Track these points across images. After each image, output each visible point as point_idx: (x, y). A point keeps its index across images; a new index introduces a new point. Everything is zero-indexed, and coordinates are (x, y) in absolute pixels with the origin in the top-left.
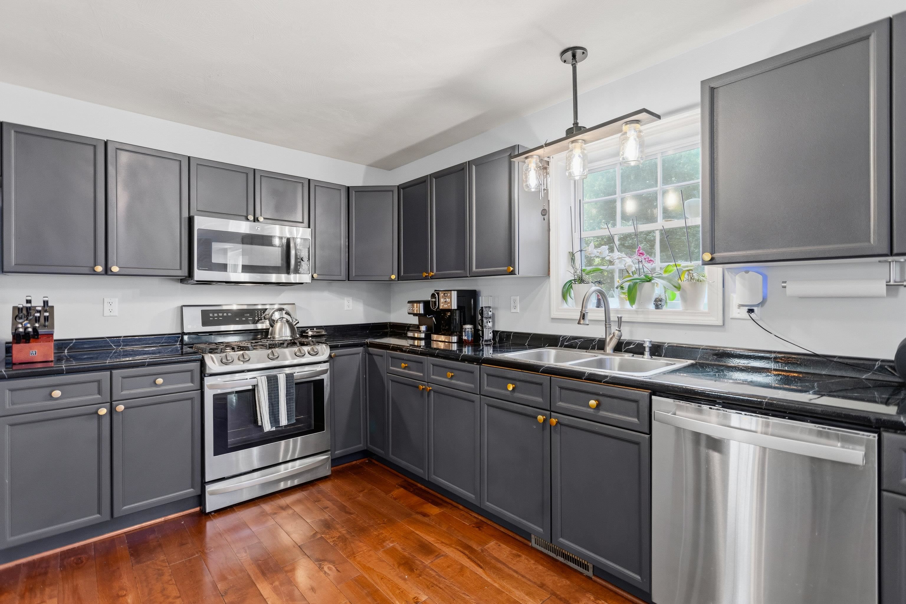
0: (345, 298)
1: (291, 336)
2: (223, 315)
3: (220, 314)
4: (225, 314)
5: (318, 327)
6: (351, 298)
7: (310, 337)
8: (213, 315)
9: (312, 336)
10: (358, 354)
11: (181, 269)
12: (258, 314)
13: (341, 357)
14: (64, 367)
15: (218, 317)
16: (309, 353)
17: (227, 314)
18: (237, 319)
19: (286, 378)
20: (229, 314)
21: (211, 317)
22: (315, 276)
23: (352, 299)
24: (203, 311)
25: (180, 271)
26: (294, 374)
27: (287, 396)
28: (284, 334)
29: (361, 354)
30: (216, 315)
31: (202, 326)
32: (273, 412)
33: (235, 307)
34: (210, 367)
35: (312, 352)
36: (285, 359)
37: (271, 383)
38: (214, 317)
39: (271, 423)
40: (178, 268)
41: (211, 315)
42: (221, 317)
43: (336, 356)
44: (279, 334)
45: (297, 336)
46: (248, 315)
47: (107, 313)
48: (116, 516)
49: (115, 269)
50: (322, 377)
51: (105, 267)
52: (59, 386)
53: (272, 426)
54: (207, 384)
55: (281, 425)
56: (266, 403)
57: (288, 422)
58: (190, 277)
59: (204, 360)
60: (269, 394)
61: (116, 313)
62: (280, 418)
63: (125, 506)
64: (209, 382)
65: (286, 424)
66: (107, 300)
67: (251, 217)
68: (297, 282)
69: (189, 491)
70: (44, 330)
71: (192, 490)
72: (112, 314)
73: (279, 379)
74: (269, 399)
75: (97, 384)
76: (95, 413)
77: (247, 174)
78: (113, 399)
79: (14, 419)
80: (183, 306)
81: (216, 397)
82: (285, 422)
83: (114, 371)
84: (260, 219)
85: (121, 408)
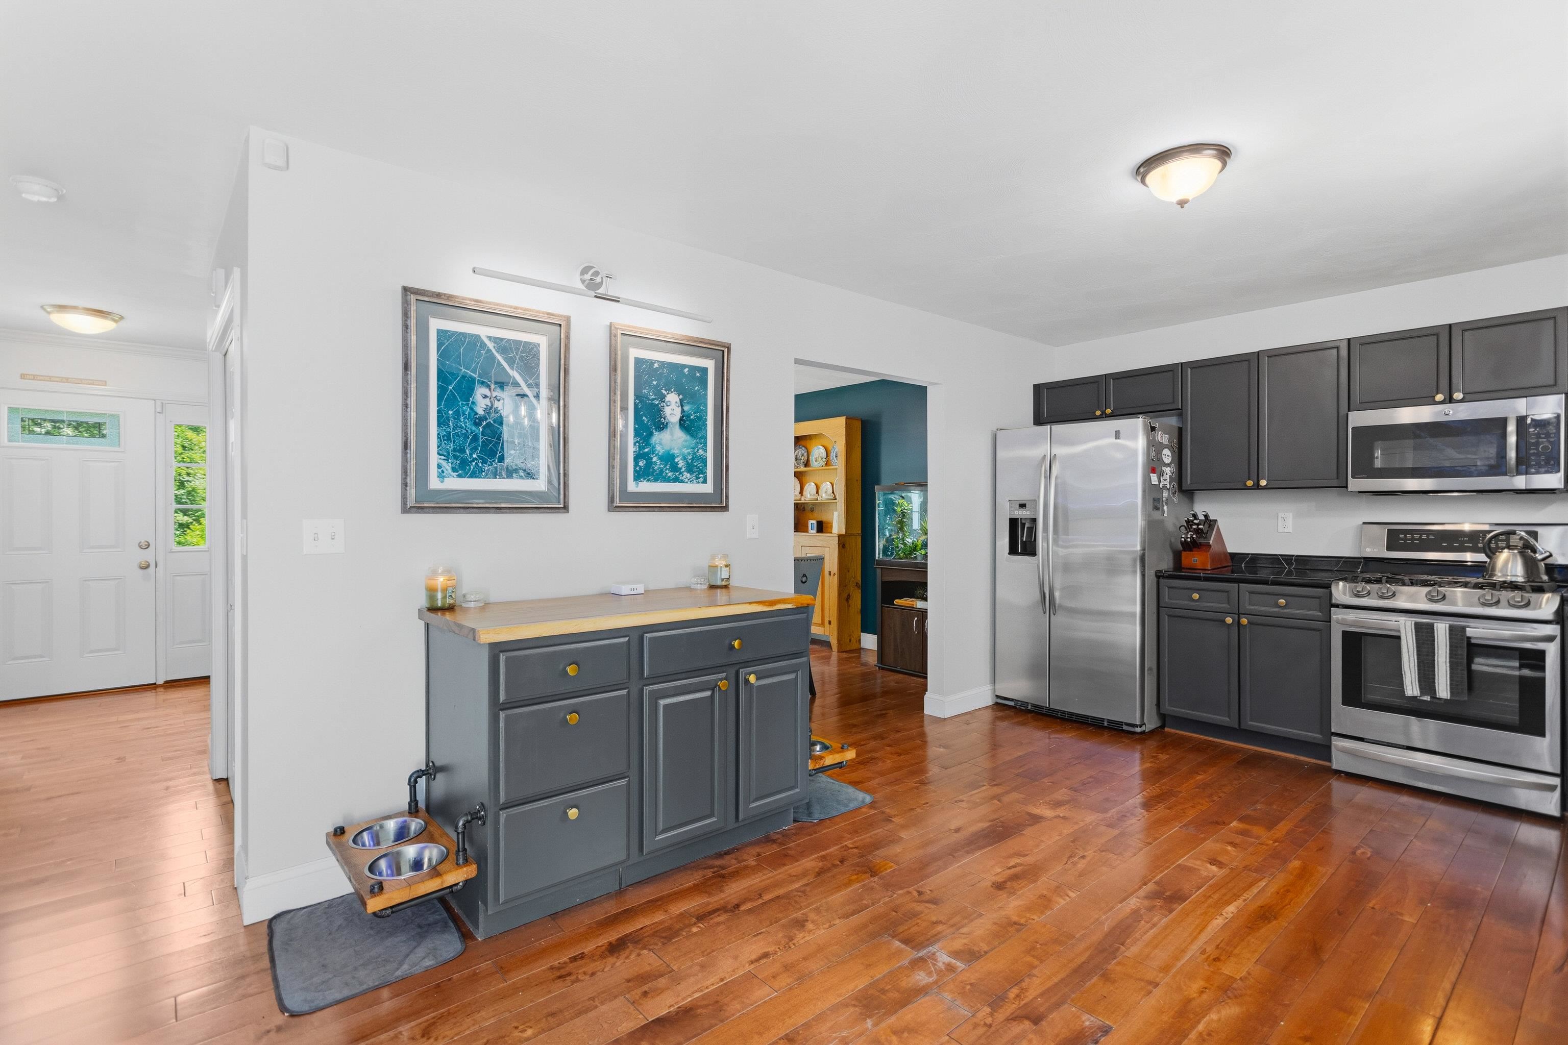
1: (1524, 577)
3: (1417, 537)
4: (1424, 537)
8: (1405, 536)
11: (1337, 479)
12: (1481, 538)
14: (1202, 575)
15: (1420, 539)
16: (1508, 602)
17: (1428, 537)
18: (1445, 544)
19: (1451, 632)
20: (1431, 537)
21: (1402, 539)
24: (1390, 532)
25: (1337, 481)
26: (1467, 629)
27: (1451, 657)
30: (1409, 536)
31: (1388, 551)
32: (1424, 674)
34: (1336, 598)
35: (1512, 601)
36: (1454, 603)
37: (1422, 632)
38: (1405, 540)
39: (1421, 689)
40: (1335, 476)
41: (1402, 536)
42: (1409, 539)
45: (1541, 578)
46: (1466, 539)
47: (1281, 529)
48: (1243, 727)
49: (1263, 483)
50: (1540, 646)
51: (1256, 481)
52: (1199, 590)
53: (1422, 694)
54: (1334, 617)
55: (1438, 697)
56: (1412, 659)
57: (1451, 696)
58: (1347, 487)
59: (1330, 587)
60: (1418, 647)
61: (1290, 529)
62: (1436, 685)
63: (1251, 721)
64: (1337, 615)
65: (1449, 698)
66: (1280, 515)
67: (1439, 397)
68: (1528, 488)
69: (1315, 736)
70: (1202, 541)
71: (1320, 736)
72: (1286, 530)
73: (1435, 629)
74: (1418, 655)
75: (1226, 594)
76: (1224, 621)
77: (1437, 335)
78: (1240, 612)
79: (1171, 611)
80: (1364, 523)
81: (1345, 633)
82: (1446, 693)
83: (1241, 585)
84: (1458, 396)
85: (1244, 621)
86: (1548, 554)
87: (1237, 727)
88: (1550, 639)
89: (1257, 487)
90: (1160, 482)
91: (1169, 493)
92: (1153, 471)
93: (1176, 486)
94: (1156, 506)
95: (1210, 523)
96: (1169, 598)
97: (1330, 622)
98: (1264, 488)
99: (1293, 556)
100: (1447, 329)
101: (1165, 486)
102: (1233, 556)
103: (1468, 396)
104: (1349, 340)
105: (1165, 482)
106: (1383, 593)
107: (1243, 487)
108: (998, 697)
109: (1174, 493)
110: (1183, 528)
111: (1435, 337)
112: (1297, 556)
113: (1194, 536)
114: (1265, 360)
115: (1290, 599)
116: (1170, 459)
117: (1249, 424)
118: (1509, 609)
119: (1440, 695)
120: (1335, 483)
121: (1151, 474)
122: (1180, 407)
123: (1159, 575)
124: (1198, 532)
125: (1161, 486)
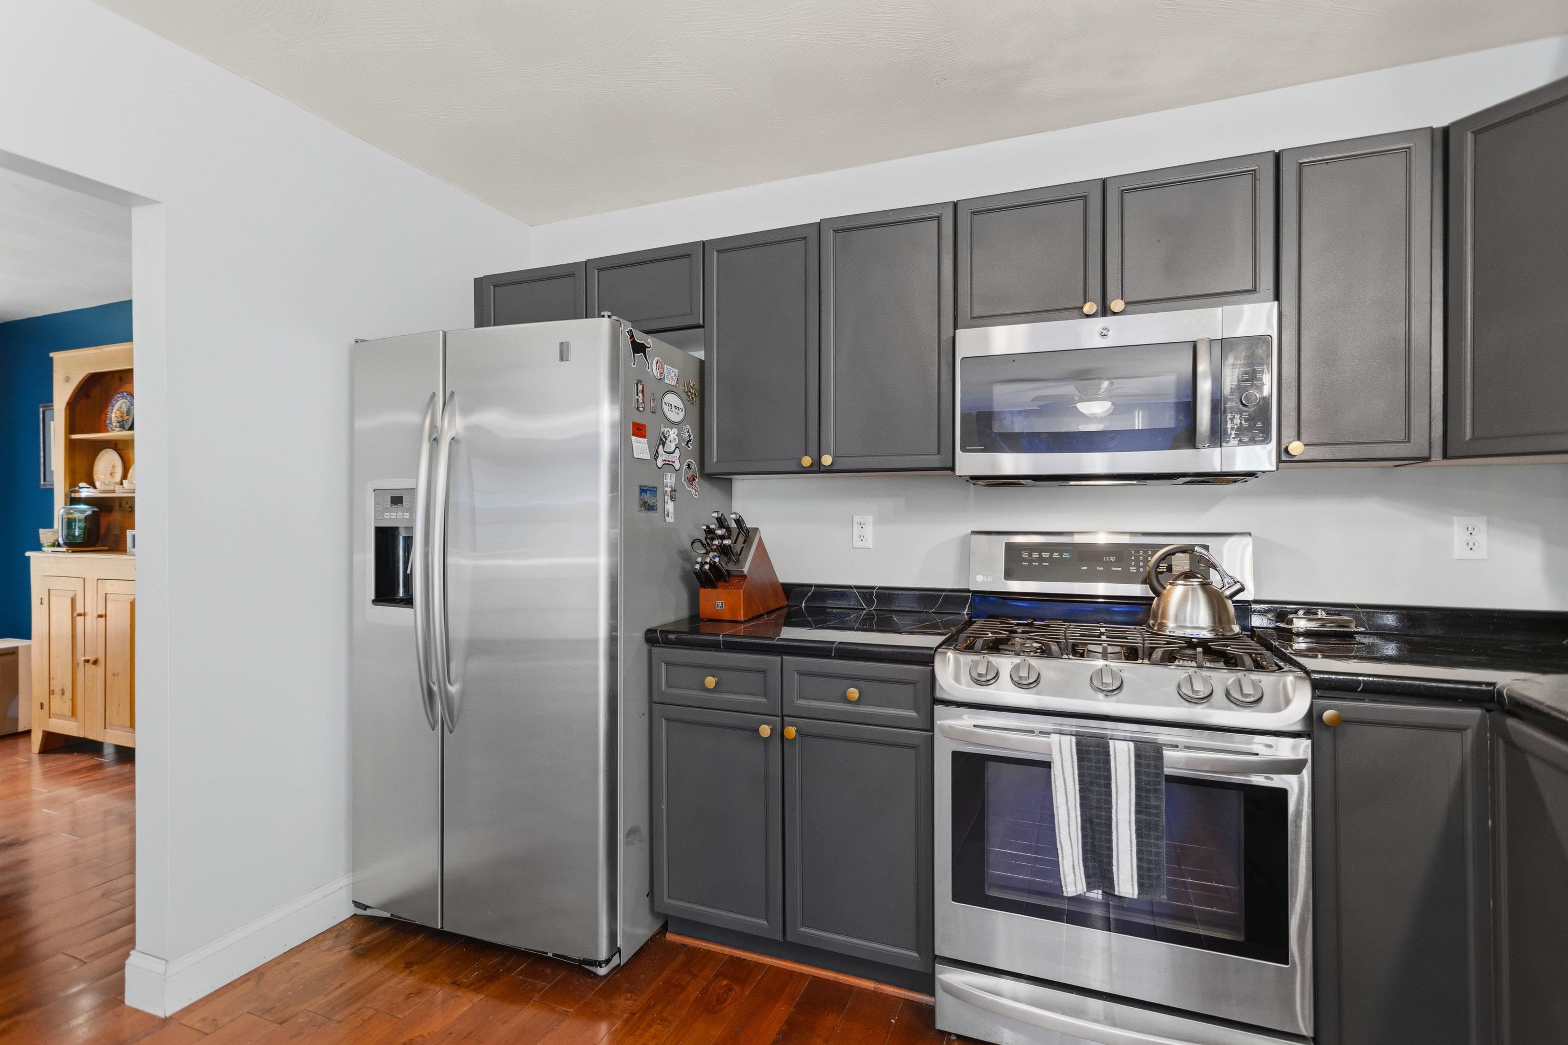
0: (1455, 518)
1: (1213, 630)
2: (1051, 555)
3: (1046, 555)
4: (1056, 555)
5: (1334, 608)
6: (1485, 518)
7: (1299, 634)
8: (1030, 555)
9: (1307, 634)
10: (1461, 729)
11: (939, 453)
12: (1137, 558)
13: (1366, 729)
14: (726, 636)
15: (1041, 559)
16: (1228, 694)
17: (1061, 555)
18: (1084, 568)
19: (1138, 756)
20: (1066, 556)
21: (1025, 560)
22: (1296, 448)
23: (1488, 522)
24: (1010, 547)
25: (937, 457)
26: (1165, 750)
27: (1138, 812)
28: (1191, 621)
29: (1469, 735)
30: (1035, 555)
31: (1005, 579)
32: (1093, 845)
33: (1102, 539)
34: (943, 686)
35: (1235, 694)
37: (1090, 760)
38: (1030, 561)
39: (1088, 876)
40: (936, 451)
41: (1025, 555)
42: (1046, 560)
43: (1342, 722)
44: (1176, 620)
45: (1232, 630)
46: (1113, 559)
47: (857, 543)
48: (789, 938)
49: (827, 460)
50: (1277, 781)
51: (816, 457)
52: (717, 668)
53: (1090, 886)
54: (938, 722)
55: (1116, 893)
56: (1073, 815)
57: (1139, 894)
58: (953, 469)
59: (933, 662)
60: (1081, 790)
61: (869, 543)
62: (1115, 868)
63: (803, 925)
64: (945, 719)
65: (1136, 897)
66: (857, 518)
67: (1089, 308)
68: (1225, 469)
69: (909, 955)
70: (731, 567)
71: (916, 955)
72: (863, 544)
73: (1112, 753)
74: (1082, 806)
75: (762, 675)
76: (757, 731)
77: (1085, 198)
78: (784, 713)
79: (675, 712)
80: (974, 533)
81: (958, 758)
82: (1130, 886)
83: (785, 658)
84: (1117, 305)
85: (791, 732)
86: (1237, 587)
87: (780, 938)
88: (1294, 767)
89: (817, 469)
90: (656, 456)
91: (678, 480)
92: (639, 430)
93: (695, 466)
94: (645, 503)
95: (746, 533)
96: (668, 684)
97: (933, 731)
98: (829, 470)
99: (873, 588)
100: (1100, 184)
101: (668, 464)
102: (789, 589)
103: (1130, 308)
104: (955, 205)
105: (670, 457)
106: (1020, 678)
107: (797, 469)
108: (357, 904)
109: (691, 480)
110: (698, 544)
111: (1081, 202)
112: (880, 588)
113: (717, 560)
114: (829, 236)
115: (864, 685)
116: (682, 415)
117: (806, 352)
118: (1230, 709)
119: (1121, 890)
120: (935, 461)
121: (634, 438)
122: (702, 323)
123: (653, 638)
124: (724, 551)
125: (660, 463)
